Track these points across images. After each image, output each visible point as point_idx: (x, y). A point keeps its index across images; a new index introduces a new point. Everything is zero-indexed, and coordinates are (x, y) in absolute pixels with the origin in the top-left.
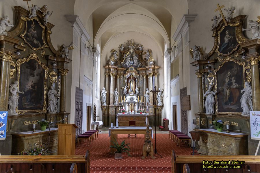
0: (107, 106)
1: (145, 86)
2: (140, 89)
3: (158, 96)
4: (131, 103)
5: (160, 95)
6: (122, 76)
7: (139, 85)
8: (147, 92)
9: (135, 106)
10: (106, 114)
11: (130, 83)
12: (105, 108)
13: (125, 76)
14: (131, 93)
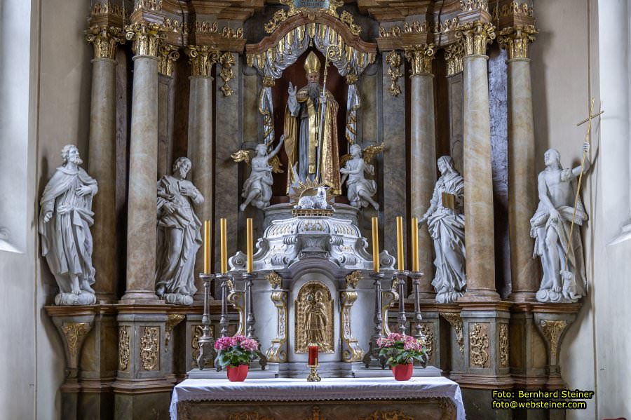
0: (95, 310)
1: (425, 142)
2: (378, 163)
3: (538, 218)
4: (306, 280)
5: (561, 212)
6: (232, 59)
7: (370, 129)
8: (439, 191)
9: (343, 302)
10: (87, 374)
11: (301, 118)
12: (85, 320)
13: (256, 60)
14: (310, 192)
